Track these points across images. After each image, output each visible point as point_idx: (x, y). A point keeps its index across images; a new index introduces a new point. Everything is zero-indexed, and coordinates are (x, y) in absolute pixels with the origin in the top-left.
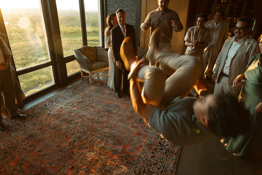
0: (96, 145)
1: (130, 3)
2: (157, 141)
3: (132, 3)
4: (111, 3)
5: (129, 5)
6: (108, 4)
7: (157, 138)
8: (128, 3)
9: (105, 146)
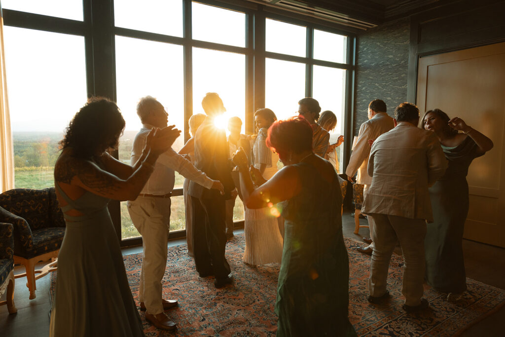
0: (255, 306)
1: (397, 98)
2: (370, 333)
3: (400, 98)
4: (364, 100)
5: (395, 102)
6: (358, 103)
7: (374, 329)
8: (392, 99)
9: (268, 311)
